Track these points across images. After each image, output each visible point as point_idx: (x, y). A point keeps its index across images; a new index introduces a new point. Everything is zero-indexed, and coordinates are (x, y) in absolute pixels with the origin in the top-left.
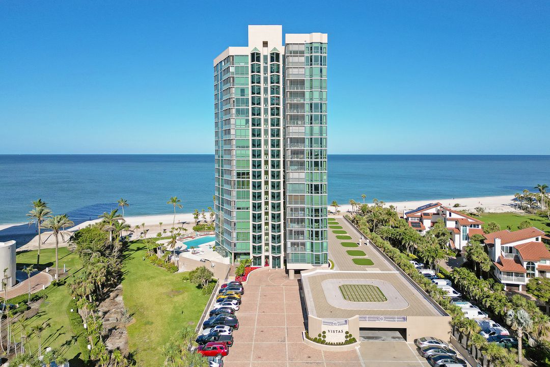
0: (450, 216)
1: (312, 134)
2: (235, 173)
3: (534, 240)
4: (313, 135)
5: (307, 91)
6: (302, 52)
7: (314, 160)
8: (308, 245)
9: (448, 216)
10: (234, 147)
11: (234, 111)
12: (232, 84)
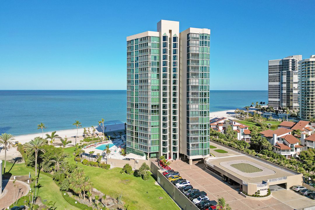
0: (235, 124)
1: (202, 84)
2: (150, 106)
3: (288, 134)
4: (204, 84)
5: (200, 60)
6: (198, 38)
7: (204, 98)
8: (200, 146)
9: (234, 124)
10: (150, 90)
11: (150, 69)
12: (149, 53)
